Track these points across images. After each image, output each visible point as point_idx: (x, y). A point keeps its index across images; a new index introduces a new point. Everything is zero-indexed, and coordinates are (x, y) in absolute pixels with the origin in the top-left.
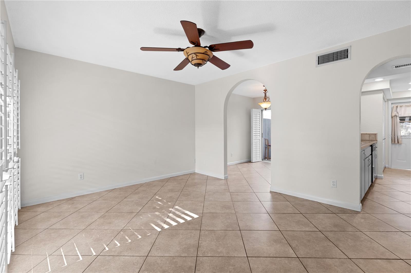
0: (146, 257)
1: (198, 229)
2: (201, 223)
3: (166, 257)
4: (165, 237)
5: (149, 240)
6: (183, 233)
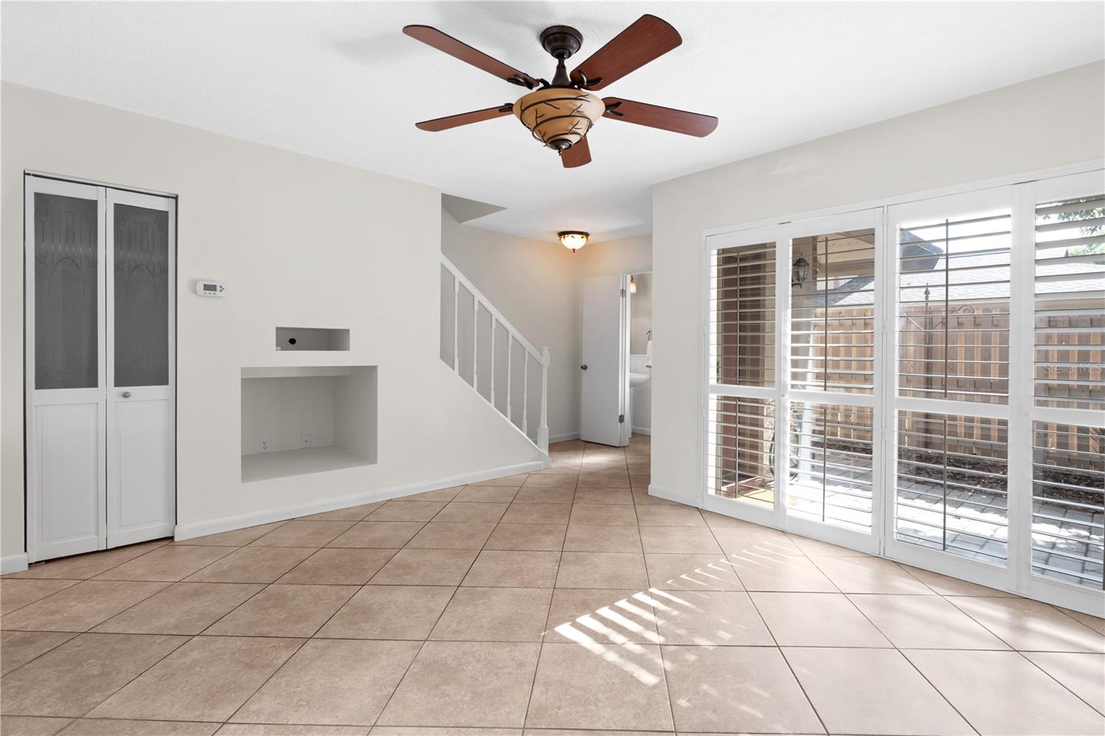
1: (560, 590)
2: (552, 606)
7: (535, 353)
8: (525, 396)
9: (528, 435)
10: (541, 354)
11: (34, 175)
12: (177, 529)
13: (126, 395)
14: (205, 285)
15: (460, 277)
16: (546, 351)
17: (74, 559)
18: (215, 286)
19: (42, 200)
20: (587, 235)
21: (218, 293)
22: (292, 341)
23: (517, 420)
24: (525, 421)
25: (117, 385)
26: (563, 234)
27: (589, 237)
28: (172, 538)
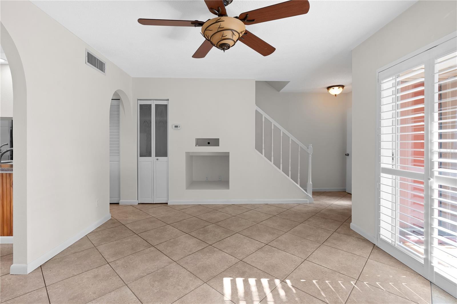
0: (307, 259)
3: (290, 253)
4: (282, 269)
5: (301, 274)
6: (261, 265)
7: (305, 147)
8: (299, 167)
9: (300, 186)
10: (308, 148)
11: (140, 100)
12: (168, 201)
13: (157, 159)
14: (175, 126)
15: (264, 115)
16: (311, 146)
17: (146, 204)
18: (178, 126)
19: (141, 106)
20: (343, 86)
21: (178, 128)
22: (209, 143)
23: (294, 178)
24: (299, 179)
25: (156, 156)
26: (329, 88)
27: (344, 88)
28: (167, 203)
